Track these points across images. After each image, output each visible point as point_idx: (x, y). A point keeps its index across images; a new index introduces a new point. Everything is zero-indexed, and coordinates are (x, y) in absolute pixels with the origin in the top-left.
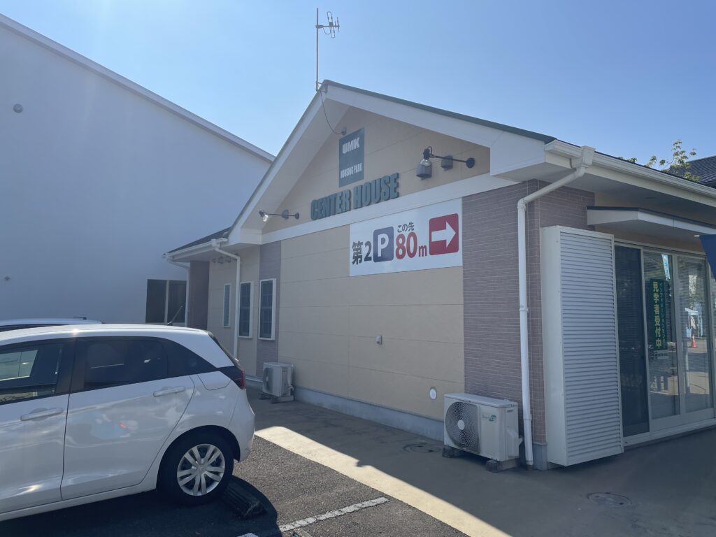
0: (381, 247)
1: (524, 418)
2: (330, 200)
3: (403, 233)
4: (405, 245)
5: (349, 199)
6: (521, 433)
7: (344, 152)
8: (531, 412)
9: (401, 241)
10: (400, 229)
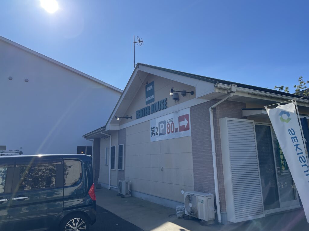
0: (161, 129)
1: (216, 201)
2: (143, 111)
3: (169, 123)
4: (170, 128)
5: (150, 110)
6: (216, 208)
7: (147, 91)
8: (220, 199)
9: (168, 126)
10: (168, 121)
